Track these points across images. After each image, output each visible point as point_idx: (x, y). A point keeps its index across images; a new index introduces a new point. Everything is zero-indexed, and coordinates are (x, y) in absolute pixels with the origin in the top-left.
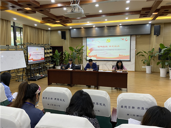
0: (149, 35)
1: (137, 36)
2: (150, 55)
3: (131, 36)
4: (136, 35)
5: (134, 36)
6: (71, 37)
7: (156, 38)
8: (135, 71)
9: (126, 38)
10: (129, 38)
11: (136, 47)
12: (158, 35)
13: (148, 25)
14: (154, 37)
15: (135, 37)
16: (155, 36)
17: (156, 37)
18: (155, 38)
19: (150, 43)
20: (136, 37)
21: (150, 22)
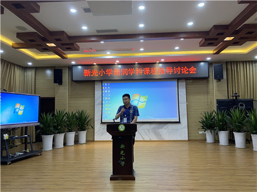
3: (178, 80)
4: (186, 79)
5: (183, 80)
6: (72, 81)
7: (217, 84)
12: (219, 80)
16: (215, 81)
20: (186, 82)
21: (209, 59)
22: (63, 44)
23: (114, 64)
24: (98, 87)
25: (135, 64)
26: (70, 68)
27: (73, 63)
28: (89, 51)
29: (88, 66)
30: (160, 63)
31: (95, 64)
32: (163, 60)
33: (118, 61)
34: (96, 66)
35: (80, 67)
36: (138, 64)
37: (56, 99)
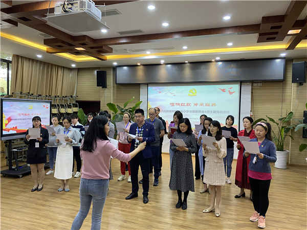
0: (281, 82)
1: (255, 85)
2: (283, 127)
3: (241, 83)
4: (252, 82)
5: (249, 83)
6: (116, 84)
7: (297, 90)
9: (231, 88)
10: (236, 87)
11: (251, 108)
12: (301, 84)
13: (278, 61)
14: (292, 89)
15: (250, 87)
16: (294, 85)
17: (297, 86)
18: (296, 88)
19: (283, 100)
20: (252, 86)
21: (283, 55)
23: (160, 64)
24: (143, 90)
25: (185, 63)
27: (115, 64)
30: (216, 61)
31: (139, 64)
32: (218, 58)
33: (163, 61)
36: (189, 63)
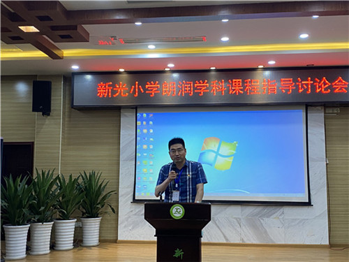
1: (329, 110)
3: (307, 107)
4: (325, 106)
5: (319, 108)
6: (72, 106)
8: (331, 246)
20: (325, 113)
22: (54, 28)
23: (163, 72)
24: (127, 121)
25: (209, 71)
26: (69, 78)
27: (75, 67)
28: (111, 42)
29: (106, 75)
30: (265, 69)
31: (122, 70)
32: (272, 63)
33: (171, 65)
34: (125, 76)
35: (89, 77)
36: (217, 70)
37: (35, 146)
